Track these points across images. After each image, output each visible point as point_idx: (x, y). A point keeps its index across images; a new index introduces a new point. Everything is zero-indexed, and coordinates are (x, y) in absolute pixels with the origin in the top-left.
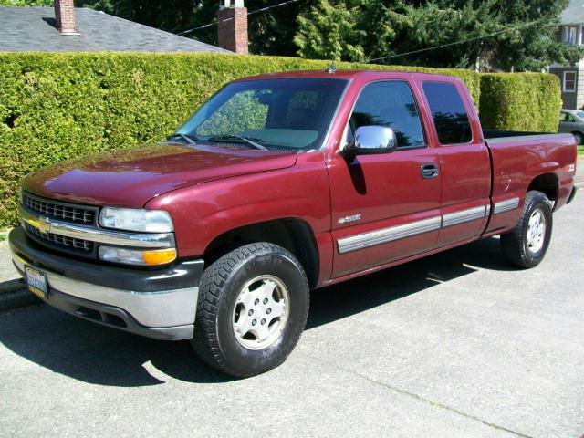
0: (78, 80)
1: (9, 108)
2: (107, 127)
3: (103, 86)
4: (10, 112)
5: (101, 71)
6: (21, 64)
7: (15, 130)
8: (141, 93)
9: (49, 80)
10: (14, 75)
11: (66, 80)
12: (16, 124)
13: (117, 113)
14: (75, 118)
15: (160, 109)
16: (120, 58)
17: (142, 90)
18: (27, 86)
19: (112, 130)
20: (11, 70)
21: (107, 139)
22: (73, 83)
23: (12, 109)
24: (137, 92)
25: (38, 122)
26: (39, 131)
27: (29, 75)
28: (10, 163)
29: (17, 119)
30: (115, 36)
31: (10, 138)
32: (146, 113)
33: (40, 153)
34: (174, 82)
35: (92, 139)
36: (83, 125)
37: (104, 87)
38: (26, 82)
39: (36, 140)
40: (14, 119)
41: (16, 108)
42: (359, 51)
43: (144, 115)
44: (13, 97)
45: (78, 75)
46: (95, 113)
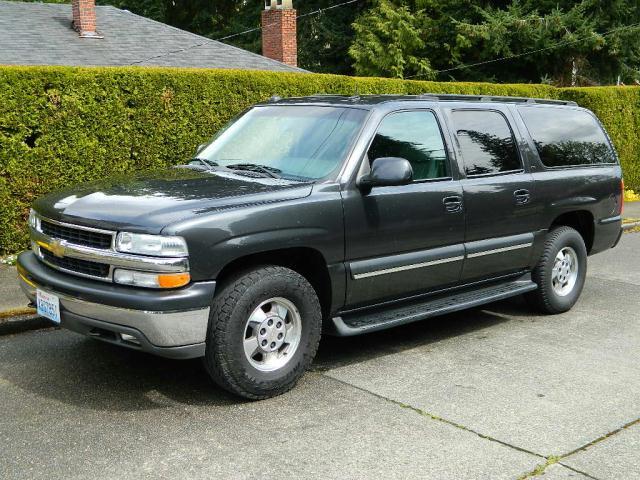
0: (104, 98)
1: (30, 127)
2: (134, 148)
3: (129, 104)
4: (31, 131)
5: (128, 89)
6: (43, 80)
7: (36, 151)
8: (171, 113)
9: (73, 97)
10: (36, 92)
11: (91, 98)
12: (36, 143)
13: (145, 134)
14: (100, 138)
15: (191, 130)
16: (149, 75)
17: (171, 110)
18: (49, 105)
19: (138, 152)
20: (33, 86)
21: (134, 161)
22: (98, 101)
23: (33, 128)
24: (166, 111)
25: (60, 142)
26: (61, 152)
27: (52, 92)
28: (29, 184)
29: (39, 139)
30: (143, 40)
31: (30, 158)
32: (175, 134)
33: (62, 175)
34: (206, 102)
35: (117, 160)
36: (108, 146)
37: (131, 106)
38: (49, 100)
39: (57, 160)
40: (34, 140)
41: (37, 127)
42: (425, 65)
43: (174, 138)
44: (33, 116)
45: (104, 93)
46: (121, 133)
